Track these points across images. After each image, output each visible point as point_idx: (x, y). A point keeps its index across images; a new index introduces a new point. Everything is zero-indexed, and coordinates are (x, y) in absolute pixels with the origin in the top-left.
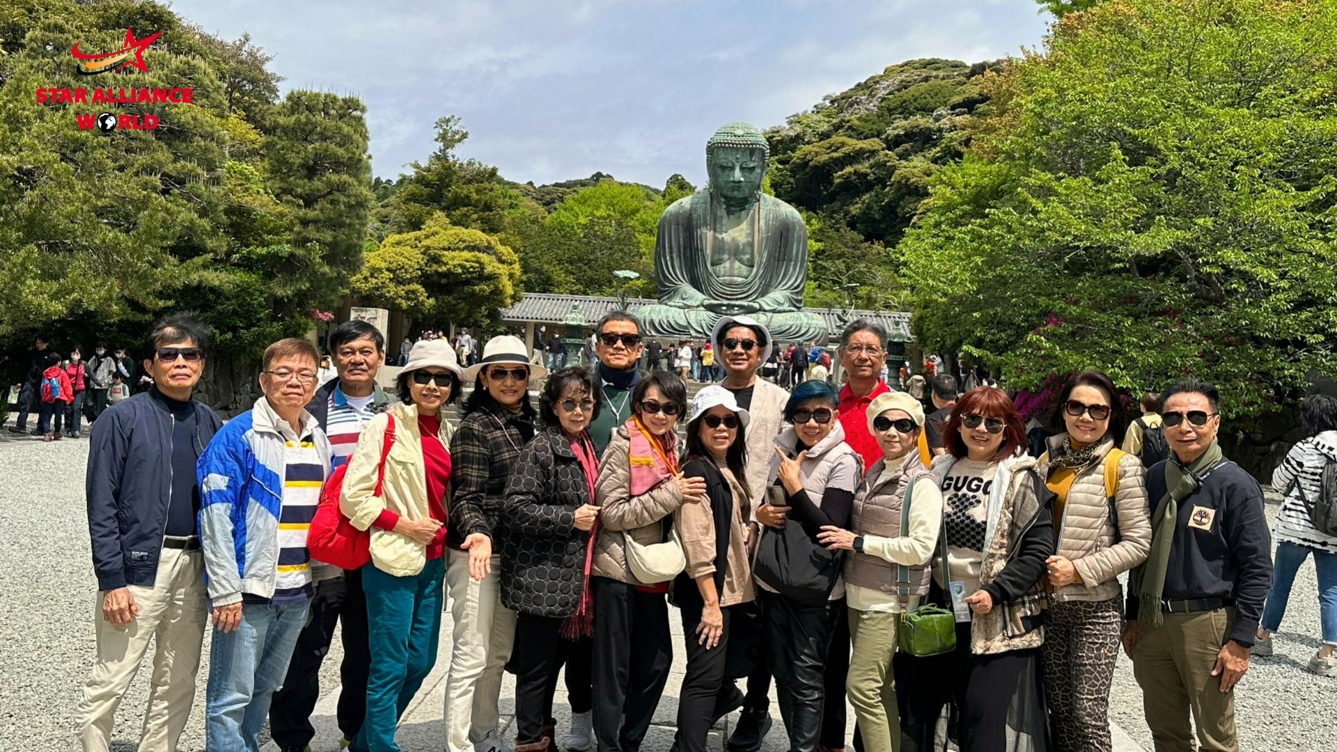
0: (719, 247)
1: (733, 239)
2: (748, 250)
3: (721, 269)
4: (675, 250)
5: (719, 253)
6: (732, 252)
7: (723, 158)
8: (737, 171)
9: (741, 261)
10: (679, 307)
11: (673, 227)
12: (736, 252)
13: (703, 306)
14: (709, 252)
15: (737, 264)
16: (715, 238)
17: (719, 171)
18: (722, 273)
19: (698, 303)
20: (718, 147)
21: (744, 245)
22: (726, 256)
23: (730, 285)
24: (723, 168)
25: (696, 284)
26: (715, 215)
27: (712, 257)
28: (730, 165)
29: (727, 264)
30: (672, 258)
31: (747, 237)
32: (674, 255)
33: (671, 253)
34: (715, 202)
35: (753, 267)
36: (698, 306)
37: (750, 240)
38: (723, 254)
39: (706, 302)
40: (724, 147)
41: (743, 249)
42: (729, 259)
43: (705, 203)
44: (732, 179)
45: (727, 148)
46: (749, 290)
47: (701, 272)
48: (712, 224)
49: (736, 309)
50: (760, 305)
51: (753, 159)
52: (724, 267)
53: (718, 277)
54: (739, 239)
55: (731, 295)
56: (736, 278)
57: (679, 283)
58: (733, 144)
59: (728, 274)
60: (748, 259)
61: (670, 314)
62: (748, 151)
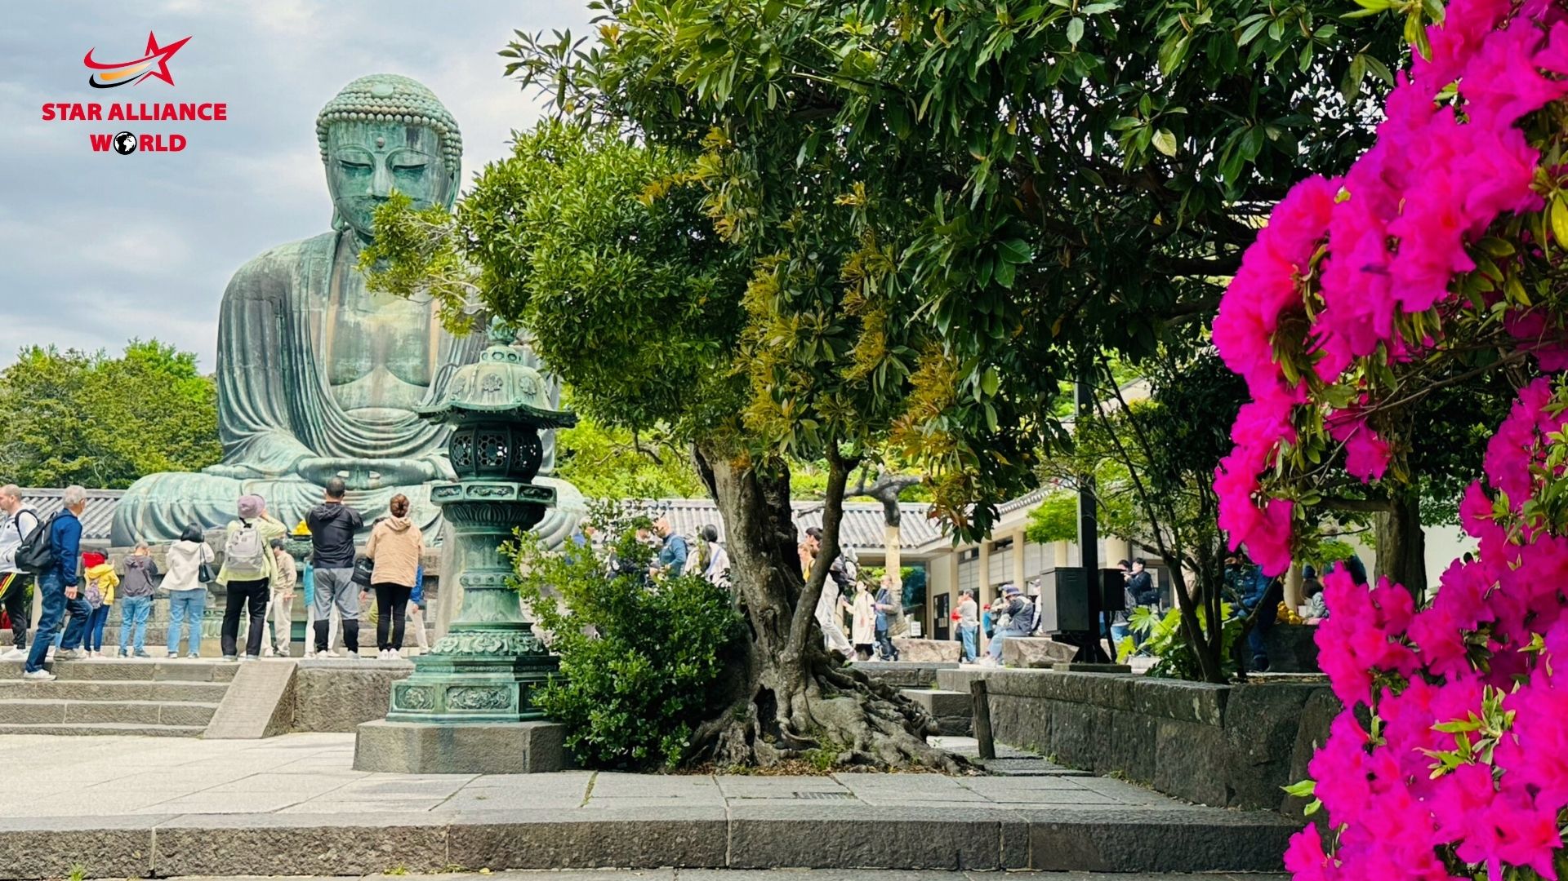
0: (349, 344)
1: (383, 327)
2: (416, 348)
3: (352, 391)
4: (253, 355)
5: (348, 357)
6: (380, 353)
7: (355, 144)
8: (381, 170)
9: (399, 373)
10: (236, 477)
11: (248, 303)
12: (387, 355)
13: (297, 471)
14: (324, 355)
15: (391, 379)
16: (340, 324)
17: (342, 175)
18: (355, 400)
19: (285, 466)
20: (335, 122)
21: (406, 339)
22: (364, 364)
23: (371, 425)
24: (351, 167)
25: (300, 427)
26: (344, 277)
27: (334, 363)
28: (364, 159)
29: (368, 381)
30: (246, 373)
31: (414, 320)
32: (251, 366)
33: (245, 361)
34: (346, 251)
35: (427, 385)
36: (285, 473)
37: (421, 326)
38: (358, 357)
39: (304, 464)
40: (347, 120)
41: (404, 347)
42: (372, 369)
43: (323, 252)
44: (369, 191)
45: (355, 122)
46: (416, 436)
47: (308, 400)
48: (335, 293)
49: (375, 475)
50: (434, 465)
51: (418, 147)
52: (361, 387)
53: (345, 410)
54: (396, 325)
55: (375, 448)
56: (386, 410)
57: (263, 426)
58: (367, 113)
59: (368, 401)
60: (415, 369)
61: (203, 492)
62: (403, 130)
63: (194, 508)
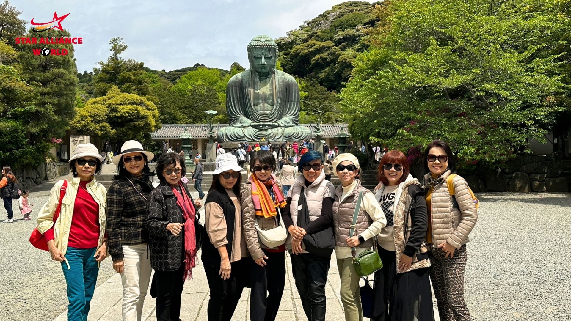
0: (257, 97)
1: (264, 93)
2: (271, 97)
3: (258, 107)
4: (235, 99)
5: (257, 100)
6: (263, 99)
7: (256, 53)
8: (263, 59)
9: (268, 103)
10: (239, 127)
11: (234, 88)
12: (265, 99)
13: (251, 126)
14: (252, 99)
15: (266, 105)
16: (255, 93)
17: (254, 60)
18: (259, 109)
19: (248, 125)
20: (253, 48)
21: (269, 95)
22: (260, 101)
23: (263, 115)
24: (256, 58)
25: (247, 116)
26: (254, 81)
27: (254, 102)
28: (259, 56)
29: (261, 105)
30: (234, 103)
31: (270, 91)
33: (234, 101)
34: (253, 75)
35: (274, 105)
36: (248, 126)
37: (272, 92)
38: (259, 100)
39: (252, 124)
40: (256, 48)
41: (268, 97)
42: (262, 102)
43: (249, 76)
44: (261, 63)
45: (257, 48)
46: (273, 117)
47: (249, 109)
48: (253, 86)
49: (267, 126)
50: (278, 124)
51: (270, 53)
52: (260, 107)
53: (257, 111)
54: (266, 92)
55: (264, 120)
56: (266, 112)
57: (239, 115)
58: (260, 46)
59: (262, 109)
60: (271, 102)
61: (235, 131)
62: (268, 49)
63: (234, 134)
